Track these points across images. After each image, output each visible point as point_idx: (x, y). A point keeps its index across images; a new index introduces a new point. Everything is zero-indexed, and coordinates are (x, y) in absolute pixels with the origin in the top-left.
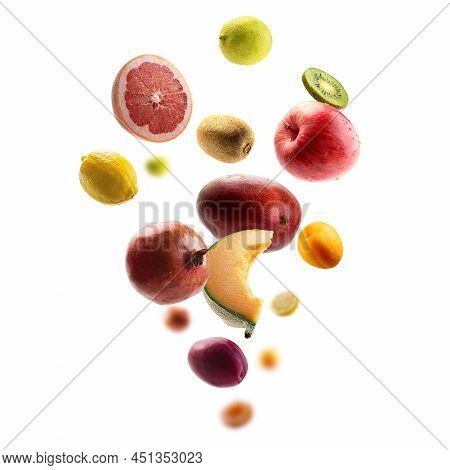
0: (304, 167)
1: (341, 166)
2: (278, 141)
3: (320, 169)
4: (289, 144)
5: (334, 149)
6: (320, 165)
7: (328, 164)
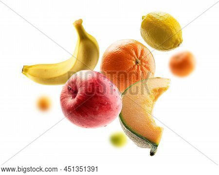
0: (82, 118)
1: (108, 117)
2: (63, 99)
3: (93, 119)
4: (71, 101)
5: (104, 104)
6: (93, 116)
7: (99, 116)
